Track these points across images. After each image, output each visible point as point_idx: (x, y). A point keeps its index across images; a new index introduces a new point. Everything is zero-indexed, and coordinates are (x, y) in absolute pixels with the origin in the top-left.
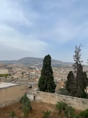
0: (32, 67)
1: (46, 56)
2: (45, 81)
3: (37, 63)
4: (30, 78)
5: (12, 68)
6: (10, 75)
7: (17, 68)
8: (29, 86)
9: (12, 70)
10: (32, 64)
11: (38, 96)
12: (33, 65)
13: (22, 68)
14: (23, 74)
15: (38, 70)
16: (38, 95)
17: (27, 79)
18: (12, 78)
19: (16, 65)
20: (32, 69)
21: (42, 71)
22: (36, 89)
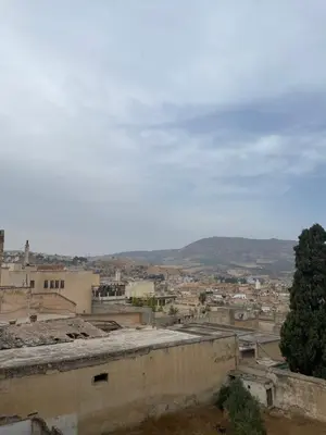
0: (233, 273)
1: (305, 232)
2: (312, 332)
3: (249, 260)
4: (236, 316)
5: (161, 278)
6: (162, 301)
7: (180, 279)
8: (241, 349)
9: (163, 283)
10: (232, 262)
11: (284, 390)
12: (234, 267)
13: (197, 276)
14: (203, 298)
15: (258, 286)
16: (285, 385)
17: (226, 320)
18: (173, 312)
19: (176, 267)
20: (233, 280)
21: (293, 292)
22: (269, 360)
